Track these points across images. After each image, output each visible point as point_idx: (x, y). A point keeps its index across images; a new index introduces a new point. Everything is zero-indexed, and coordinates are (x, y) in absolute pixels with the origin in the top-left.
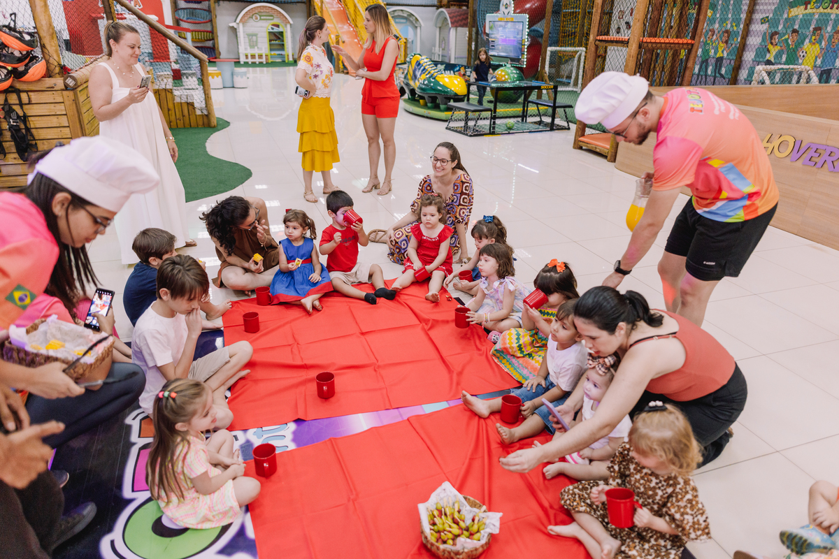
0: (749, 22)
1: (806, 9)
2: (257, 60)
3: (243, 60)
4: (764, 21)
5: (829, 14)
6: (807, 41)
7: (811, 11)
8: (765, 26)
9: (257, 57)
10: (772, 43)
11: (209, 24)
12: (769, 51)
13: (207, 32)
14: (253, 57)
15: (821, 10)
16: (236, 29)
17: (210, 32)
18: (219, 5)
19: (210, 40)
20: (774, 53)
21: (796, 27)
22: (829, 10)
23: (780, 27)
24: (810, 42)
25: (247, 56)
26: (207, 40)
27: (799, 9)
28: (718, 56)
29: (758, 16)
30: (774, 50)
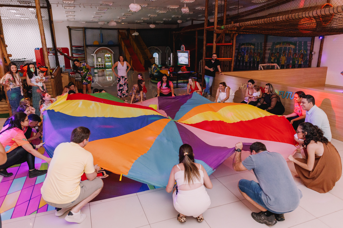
0: (265, 50)
1: (280, 46)
2: (101, 66)
3: (95, 66)
4: (269, 49)
5: (287, 47)
6: (282, 56)
7: (281, 46)
8: (269, 51)
9: (101, 65)
10: (272, 56)
11: (84, 55)
12: (272, 59)
13: (83, 57)
14: (100, 65)
15: (284, 46)
16: (93, 56)
17: (84, 57)
18: (87, 48)
19: (84, 60)
20: (273, 59)
21: (278, 51)
22: (286, 46)
23: (274, 51)
24: (283, 55)
25: (97, 66)
26: (83, 60)
27: (278, 45)
28: (257, 61)
29: (267, 48)
30: (273, 58)
